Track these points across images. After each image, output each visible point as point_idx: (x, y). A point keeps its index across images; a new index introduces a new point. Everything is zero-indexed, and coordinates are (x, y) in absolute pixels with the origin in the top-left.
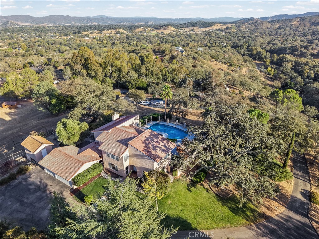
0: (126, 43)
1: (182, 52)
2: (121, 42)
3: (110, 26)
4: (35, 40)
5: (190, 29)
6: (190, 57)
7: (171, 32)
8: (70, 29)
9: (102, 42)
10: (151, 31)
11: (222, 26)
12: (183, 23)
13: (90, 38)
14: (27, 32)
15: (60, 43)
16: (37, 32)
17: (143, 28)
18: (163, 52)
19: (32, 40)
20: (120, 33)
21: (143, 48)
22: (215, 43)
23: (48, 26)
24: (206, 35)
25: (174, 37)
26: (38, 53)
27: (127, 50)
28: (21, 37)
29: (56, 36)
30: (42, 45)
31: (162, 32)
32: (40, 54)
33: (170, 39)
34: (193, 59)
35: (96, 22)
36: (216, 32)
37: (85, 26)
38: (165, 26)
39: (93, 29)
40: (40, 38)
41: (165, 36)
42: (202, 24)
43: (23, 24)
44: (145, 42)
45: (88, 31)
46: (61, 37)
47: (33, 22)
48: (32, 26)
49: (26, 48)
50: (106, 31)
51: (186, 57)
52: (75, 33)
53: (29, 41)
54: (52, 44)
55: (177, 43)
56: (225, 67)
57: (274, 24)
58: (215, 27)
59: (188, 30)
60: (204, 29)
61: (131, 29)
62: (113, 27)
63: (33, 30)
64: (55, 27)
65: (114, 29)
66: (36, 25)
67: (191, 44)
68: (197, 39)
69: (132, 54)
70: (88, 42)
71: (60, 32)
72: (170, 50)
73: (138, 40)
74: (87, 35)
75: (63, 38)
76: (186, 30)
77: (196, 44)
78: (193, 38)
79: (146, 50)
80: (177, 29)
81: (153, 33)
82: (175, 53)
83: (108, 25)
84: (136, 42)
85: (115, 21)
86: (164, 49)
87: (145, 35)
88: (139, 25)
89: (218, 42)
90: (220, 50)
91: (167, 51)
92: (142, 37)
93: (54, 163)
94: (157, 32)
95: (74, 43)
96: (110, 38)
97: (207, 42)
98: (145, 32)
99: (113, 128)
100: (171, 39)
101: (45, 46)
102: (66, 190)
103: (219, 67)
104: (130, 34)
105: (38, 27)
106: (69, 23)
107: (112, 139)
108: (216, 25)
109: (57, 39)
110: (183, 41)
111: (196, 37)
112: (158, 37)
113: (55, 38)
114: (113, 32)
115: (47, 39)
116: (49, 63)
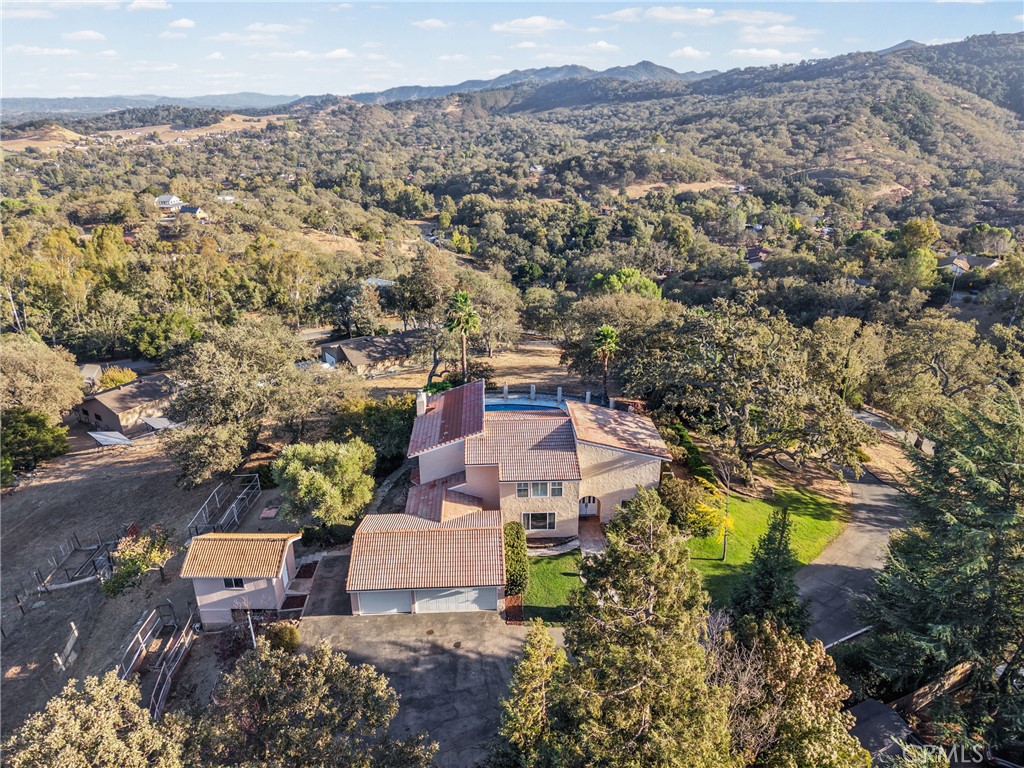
6: (235, 224)
7: (69, 146)
11: (249, 121)
18: (119, 217)
31: (30, 150)
34: (244, 230)
36: (239, 142)
41: (53, 164)
42: (178, 116)
56: (350, 244)
57: (399, 112)
58: (228, 126)
59: (134, 138)
60: (193, 134)
67: (175, 183)
72: (139, 209)
76: (126, 138)
80: (86, 134)
91: (132, 213)
97: (229, 175)
99: (483, 423)
103: (335, 246)
107: (510, 448)
108: (228, 119)
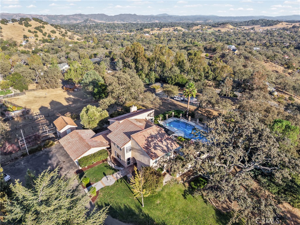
0: (181, 39)
1: (234, 50)
2: (177, 39)
3: (169, 24)
4: (105, 35)
5: (250, 27)
6: (242, 56)
7: (229, 30)
8: (134, 26)
9: (159, 38)
10: (208, 28)
11: (288, 25)
12: (244, 21)
13: (150, 34)
14: (101, 28)
15: (124, 38)
16: (108, 28)
17: (200, 26)
18: (214, 50)
19: (103, 35)
20: (177, 31)
21: (194, 45)
22: (276, 43)
23: (117, 24)
24: (267, 34)
25: (231, 36)
26: (105, 46)
27: (180, 47)
28: (96, 32)
29: (122, 32)
30: (110, 39)
31: (219, 30)
32: (106, 47)
33: (226, 37)
34: (245, 58)
35: (158, 20)
36: (279, 31)
37: (147, 24)
38: (223, 24)
39: (154, 26)
40: (109, 34)
41: (222, 34)
42: (265, 22)
43: (99, 22)
44: (199, 39)
45: (149, 28)
46: (126, 33)
47: (106, 19)
48: (105, 23)
49: (97, 41)
50: (165, 29)
51: (237, 56)
52: (138, 30)
53: (100, 36)
54: (117, 39)
55: (233, 41)
56: (280, 69)
58: (279, 26)
59: (248, 29)
60: (266, 28)
61: (188, 27)
62: (172, 25)
63: (105, 26)
64: (123, 24)
65: (173, 27)
66: (109, 22)
67: (248, 43)
68: (255, 38)
69: (183, 50)
70: (148, 38)
71: (126, 28)
72: (222, 48)
73: (193, 37)
74: (148, 31)
75: (127, 34)
76: (245, 28)
77: (253, 43)
78: (251, 37)
79: (197, 47)
80: (236, 27)
81: (210, 31)
82: (227, 52)
83: (168, 23)
84: (191, 39)
85: (175, 19)
86: (215, 46)
87: (201, 32)
88: (198, 23)
89: (280, 41)
90: (280, 51)
91: (219, 49)
92: (198, 35)
93: (69, 142)
94: (214, 29)
95: (135, 38)
96: (167, 34)
97: (267, 41)
98: (201, 30)
99: (125, 120)
100: (228, 37)
101: (112, 41)
102: (74, 168)
103: (274, 69)
104: (187, 31)
105: (109, 24)
106: (135, 21)
107: (120, 129)
108: (281, 24)
109: (123, 34)
110: (239, 40)
111: (255, 35)
112: (214, 35)
113: (121, 34)
114: (172, 29)
115: (115, 35)
116: (109, 55)
